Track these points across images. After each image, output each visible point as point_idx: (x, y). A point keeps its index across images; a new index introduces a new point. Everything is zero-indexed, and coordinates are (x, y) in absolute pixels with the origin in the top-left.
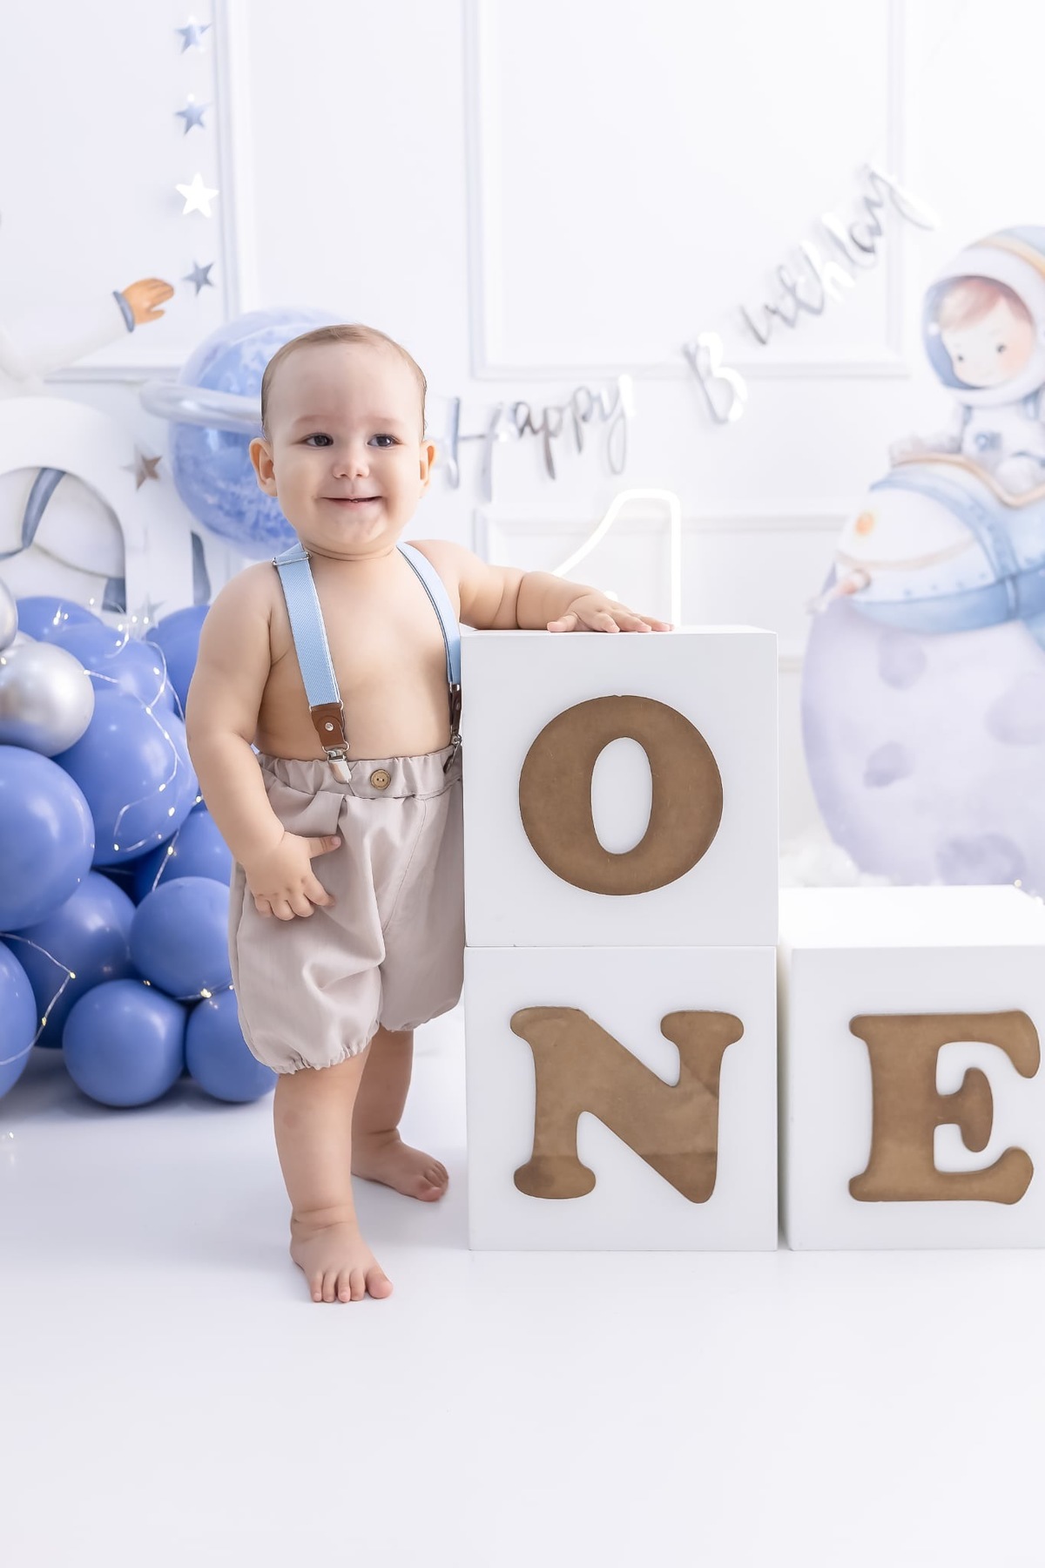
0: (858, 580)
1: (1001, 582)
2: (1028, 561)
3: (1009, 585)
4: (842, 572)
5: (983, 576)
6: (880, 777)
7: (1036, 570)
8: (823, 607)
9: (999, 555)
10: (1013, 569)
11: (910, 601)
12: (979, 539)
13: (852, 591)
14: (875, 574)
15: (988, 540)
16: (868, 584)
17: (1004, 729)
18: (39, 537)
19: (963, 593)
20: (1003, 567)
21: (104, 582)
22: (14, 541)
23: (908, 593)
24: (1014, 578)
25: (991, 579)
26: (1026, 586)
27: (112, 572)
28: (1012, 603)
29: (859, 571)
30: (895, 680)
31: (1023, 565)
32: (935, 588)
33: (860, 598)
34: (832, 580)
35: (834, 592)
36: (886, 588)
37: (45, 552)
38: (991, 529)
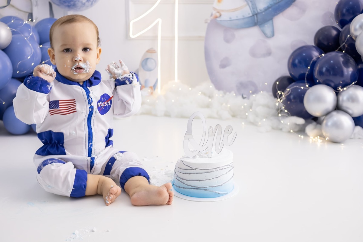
0: (218, 15)
1: (253, 15)
2: (260, 10)
3: (255, 16)
4: (214, 12)
5: (249, 14)
6: (223, 66)
7: (262, 13)
8: (209, 22)
9: (253, 8)
10: (256, 12)
11: (231, 20)
12: (248, 4)
13: (216, 17)
14: (222, 13)
15: (250, 5)
16: (220, 16)
17: (253, 54)
18: (11, 3)
19: (244, 18)
20: (254, 12)
21: (27, 14)
22: (5, 4)
23: (230, 18)
24: (256, 14)
25: (251, 15)
26: (259, 16)
27: (30, 11)
28: (256, 21)
29: (218, 12)
30: (227, 41)
31: (259, 11)
32: (237, 17)
33: (218, 19)
34: (212, 15)
35: (212, 17)
36: (225, 17)
37: (13, 6)
38: (251, 2)
